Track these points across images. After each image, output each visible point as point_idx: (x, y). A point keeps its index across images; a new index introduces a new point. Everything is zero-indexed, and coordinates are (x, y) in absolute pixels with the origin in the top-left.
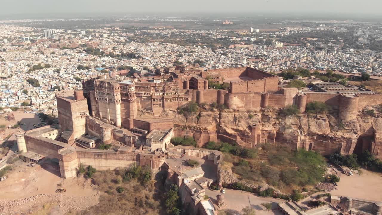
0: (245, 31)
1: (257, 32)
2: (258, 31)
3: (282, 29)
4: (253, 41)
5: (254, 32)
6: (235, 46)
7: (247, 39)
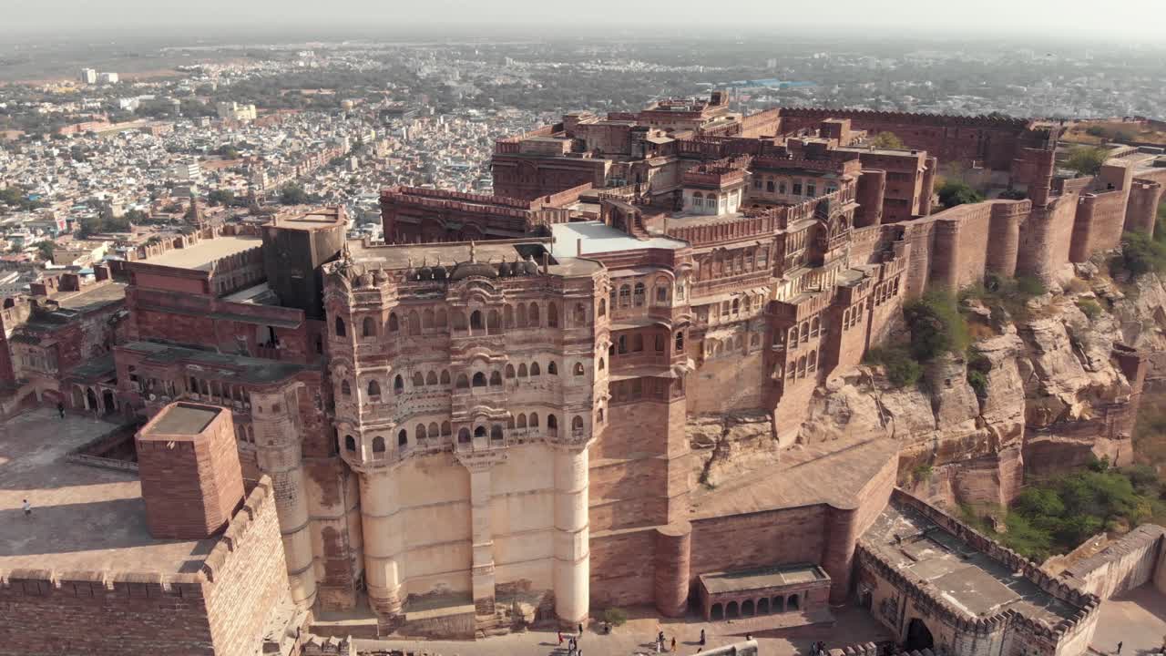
0: (66, 82)
1: (112, 84)
2: (113, 78)
3: (188, 71)
4: (129, 108)
5: (100, 82)
6: (79, 127)
7: (99, 104)
